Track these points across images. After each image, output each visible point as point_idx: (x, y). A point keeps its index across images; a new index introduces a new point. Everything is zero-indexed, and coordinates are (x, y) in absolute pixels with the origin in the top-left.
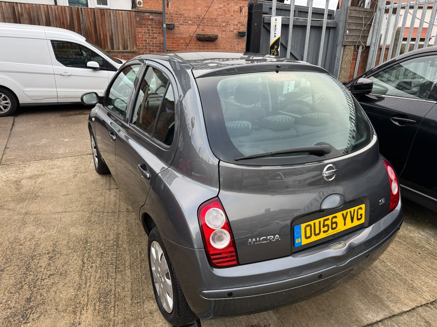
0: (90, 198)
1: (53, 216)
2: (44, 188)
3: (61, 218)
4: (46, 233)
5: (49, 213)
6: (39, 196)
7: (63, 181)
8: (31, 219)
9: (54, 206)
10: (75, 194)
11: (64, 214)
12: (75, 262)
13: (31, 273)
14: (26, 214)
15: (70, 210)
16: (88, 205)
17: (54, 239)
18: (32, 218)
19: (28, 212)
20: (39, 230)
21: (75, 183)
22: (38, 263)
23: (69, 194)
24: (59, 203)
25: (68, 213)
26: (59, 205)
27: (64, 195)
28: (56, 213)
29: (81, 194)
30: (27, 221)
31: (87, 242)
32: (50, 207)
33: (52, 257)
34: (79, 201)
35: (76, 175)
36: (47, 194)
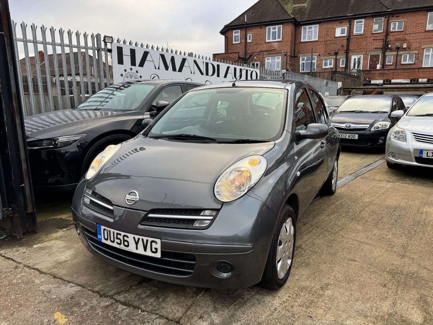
0: (328, 246)
1: (374, 243)
2: (381, 284)
3: (367, 239)
4: (383, 233)
5: (378, 247)
6: (389, 273)
7: (347, 286)
8: (397, 249)
9: (370, 253)
10: (341, 256)
11: (362, 240)
12: (365, 214)
13: (394, 218)
14: (403, 256)
15: (355, 242)
16: (335, 241)
17: (376, 228)
18: (395, 249)
19: (401, 256)
20: (388, 237)
21: (332, 274)
22: (389, 221)
23: (349, 260)
24: (365, 253)
25: (358, 240)
26: (364, 251)
27: (355, 261)
28: (370, 245)
29: (335, 254)
30: (401, 249)
31: (352, 219)
32: (375, 254)
33: (379, 220)
34: (341, 247)
35: (322, 288)
36: (377, 273)
